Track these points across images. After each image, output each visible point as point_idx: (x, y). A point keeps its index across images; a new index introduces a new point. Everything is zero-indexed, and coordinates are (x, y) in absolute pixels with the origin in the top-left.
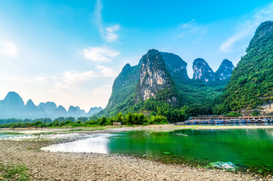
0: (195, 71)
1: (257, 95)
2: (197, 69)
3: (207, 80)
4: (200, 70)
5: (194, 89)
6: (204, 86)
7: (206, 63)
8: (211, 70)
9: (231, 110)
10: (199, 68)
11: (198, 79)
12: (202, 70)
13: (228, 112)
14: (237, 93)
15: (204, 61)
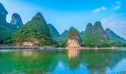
0: (13, 20)
1: (23, 38)
2: (14, 18)
3: (18, 27)
4: (16, 21)
5: (8, 29)
6: (15, 29)
7: (20, 18)
8: (22, 23)
9: (12, 43)
10: (15, 19)
11: (13, 25)
12: (17, 21)
13: (11, 44)
14: (18, 36)
15: (20, 17)
